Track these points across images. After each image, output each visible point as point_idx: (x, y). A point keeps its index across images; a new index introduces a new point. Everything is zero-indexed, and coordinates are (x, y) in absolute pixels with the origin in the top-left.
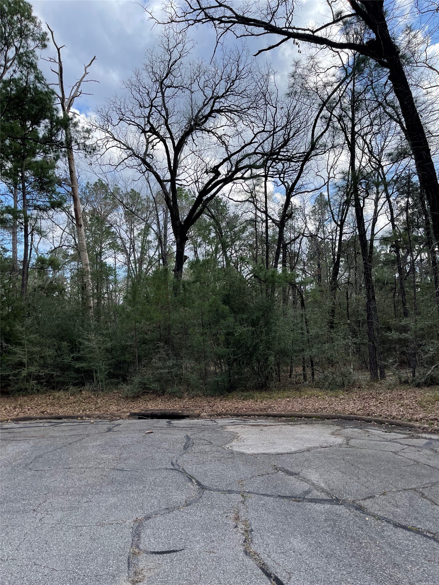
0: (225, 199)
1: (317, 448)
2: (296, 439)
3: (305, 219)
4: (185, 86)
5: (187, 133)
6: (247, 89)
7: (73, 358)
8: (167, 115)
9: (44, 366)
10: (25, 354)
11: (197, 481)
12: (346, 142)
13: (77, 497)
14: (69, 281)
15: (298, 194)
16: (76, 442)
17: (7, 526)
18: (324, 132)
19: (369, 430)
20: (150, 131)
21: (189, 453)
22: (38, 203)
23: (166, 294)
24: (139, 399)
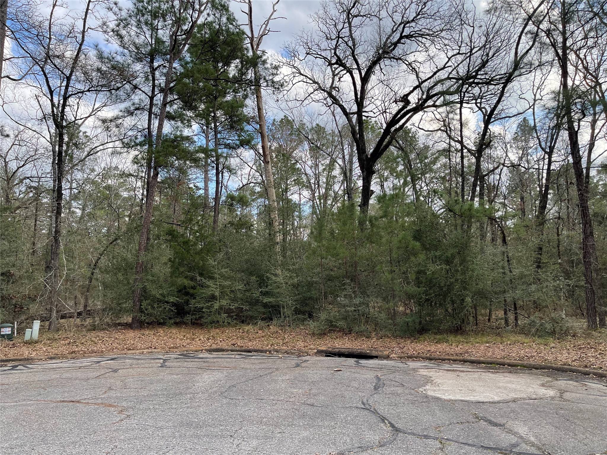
0: (414, 129)
1: (524, 399)
2: (499, 388)
3: (506, 147)
4: (373, 14)
5: (374, 63)
6: (440, 10)
7: (261, 292)
8: (354, 45)
9: (234, 300)
10: (217, 288)
11: (390, 423)
12: (557, 58)
13: (270, 427)
14: (256, 218)
15: (497, 120)
16: (266, 374)
17: (207, 449)
18: (530, 49)
19: (586, 383)
20: (336, 63)
21: (380, 394)
22: (228, 142)
23: (353, 230)
24: (326, 336)
